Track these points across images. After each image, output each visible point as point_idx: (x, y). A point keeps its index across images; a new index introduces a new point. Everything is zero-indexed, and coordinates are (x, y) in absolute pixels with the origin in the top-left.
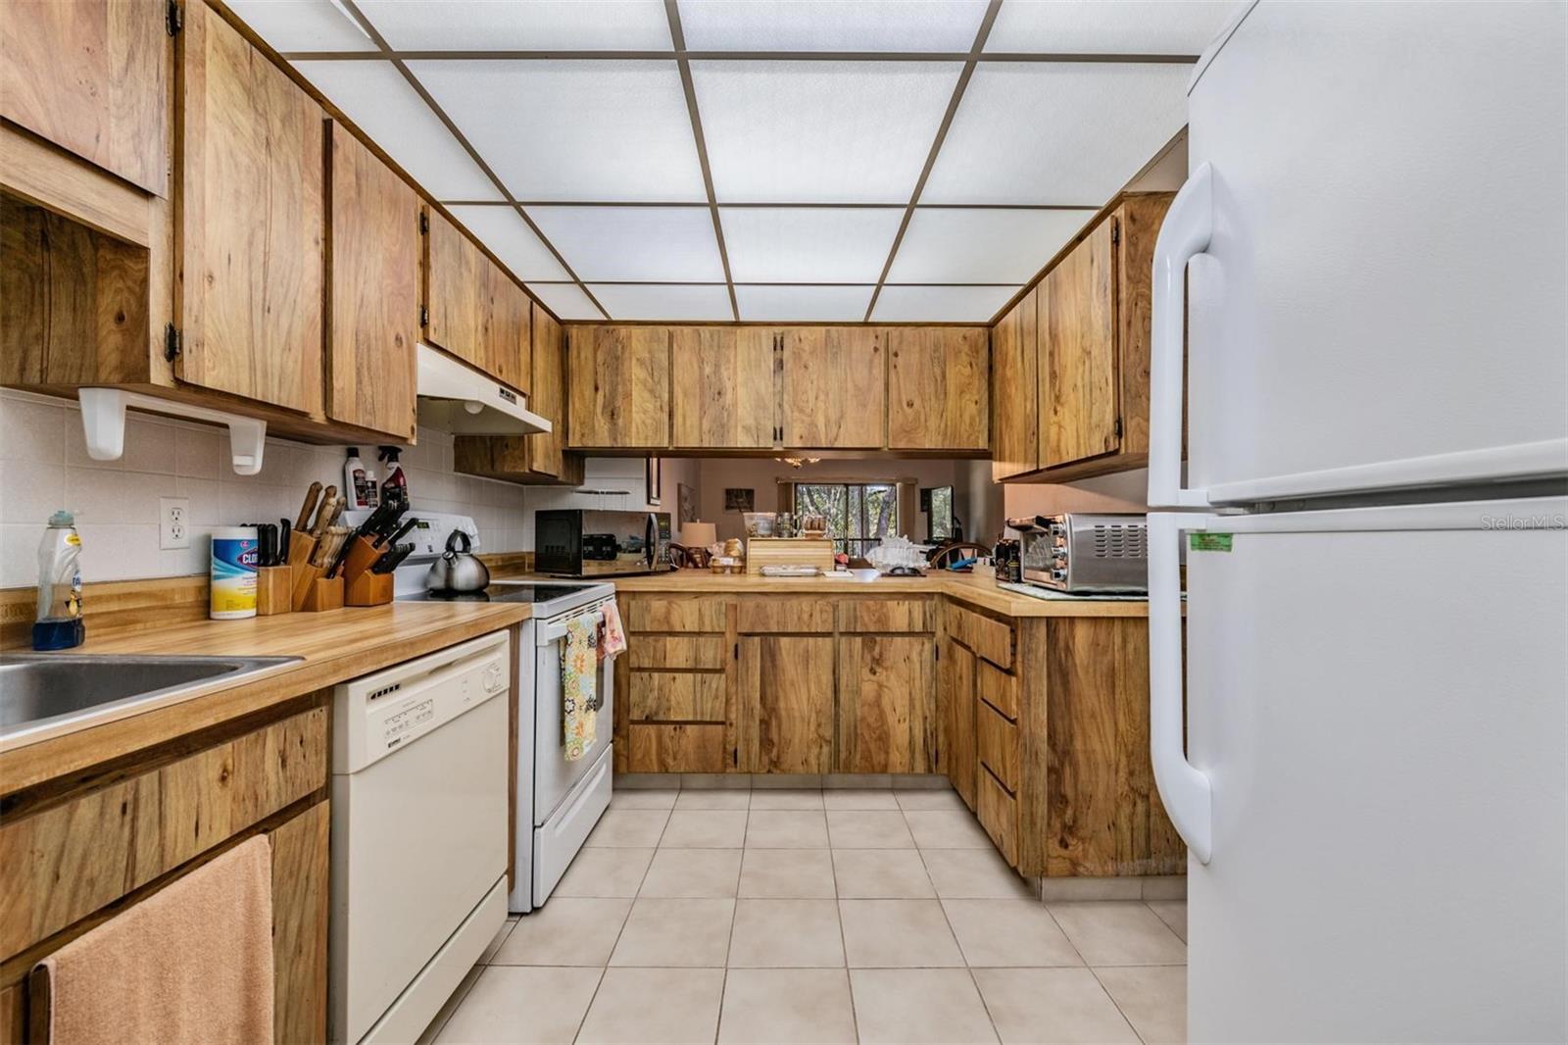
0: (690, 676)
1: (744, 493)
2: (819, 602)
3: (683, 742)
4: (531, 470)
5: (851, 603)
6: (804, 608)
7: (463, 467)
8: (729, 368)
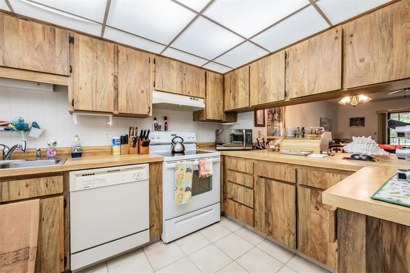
0: (243, 187)
1: (359, 119)
2: (288, 168)
3: (241, 211)
4: (206, 119)
5: (305, 170)
6: (282, 170)
7: (194, 120)
8: (268, 72)
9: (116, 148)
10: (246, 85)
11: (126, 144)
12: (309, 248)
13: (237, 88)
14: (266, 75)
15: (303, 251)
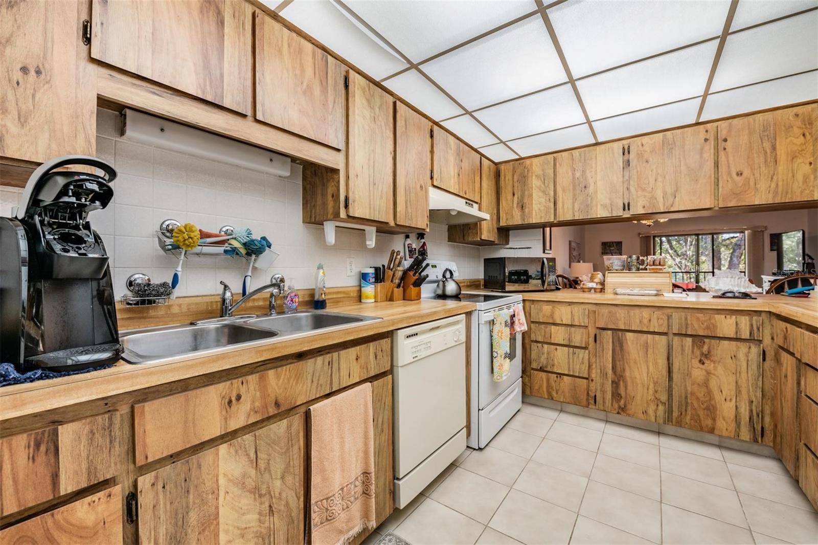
0: (566, 349)
1: (615, 244)
2: (656, 313)
3: (562, 385)
4: (481, 239)
5: (683, 314)
6: (644, 315)
7: (451, 239)
8: (591, 171)
9: (369, 290)
10: (548, 186)
11: (383, 283)
12: (688, 417)
13: (529, 190)
14: (589, 175)
15: (679, 424)
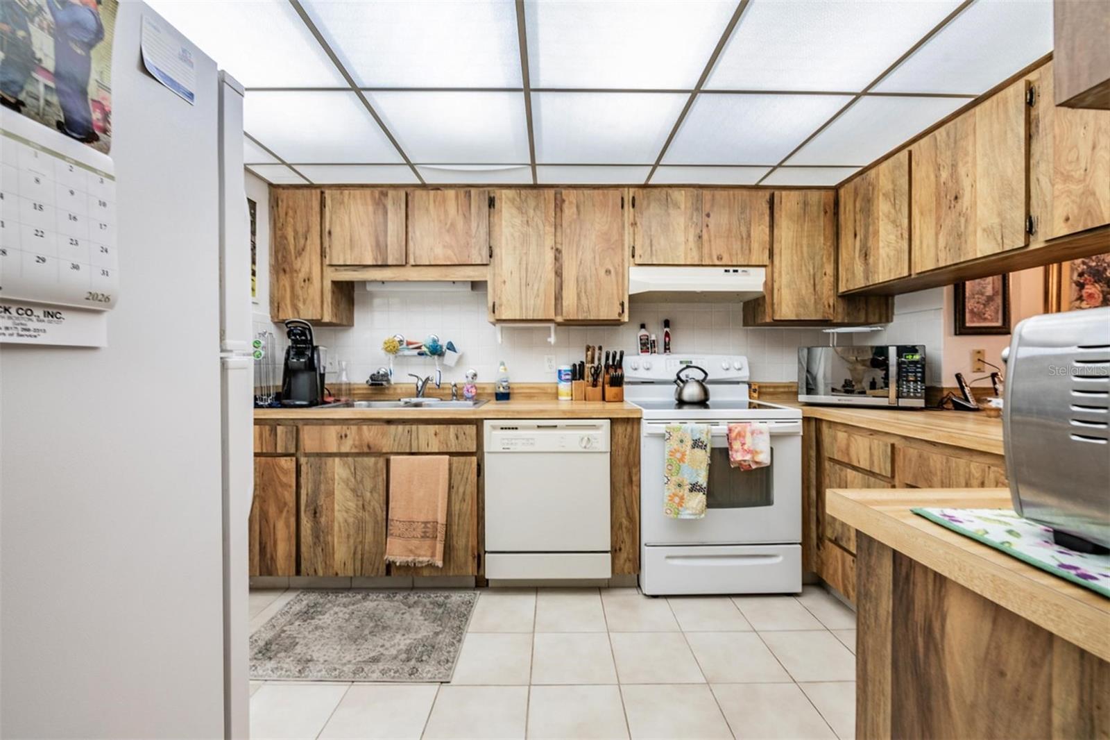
2: (993, 468)
4: (773, 320)
6: (973, 471)
7: (746, 324)
8: (967, 162)
9: (565, 387)
10: (900, 209)
11: (581, 381)
13: (874, 223)
14: (962, 170)
